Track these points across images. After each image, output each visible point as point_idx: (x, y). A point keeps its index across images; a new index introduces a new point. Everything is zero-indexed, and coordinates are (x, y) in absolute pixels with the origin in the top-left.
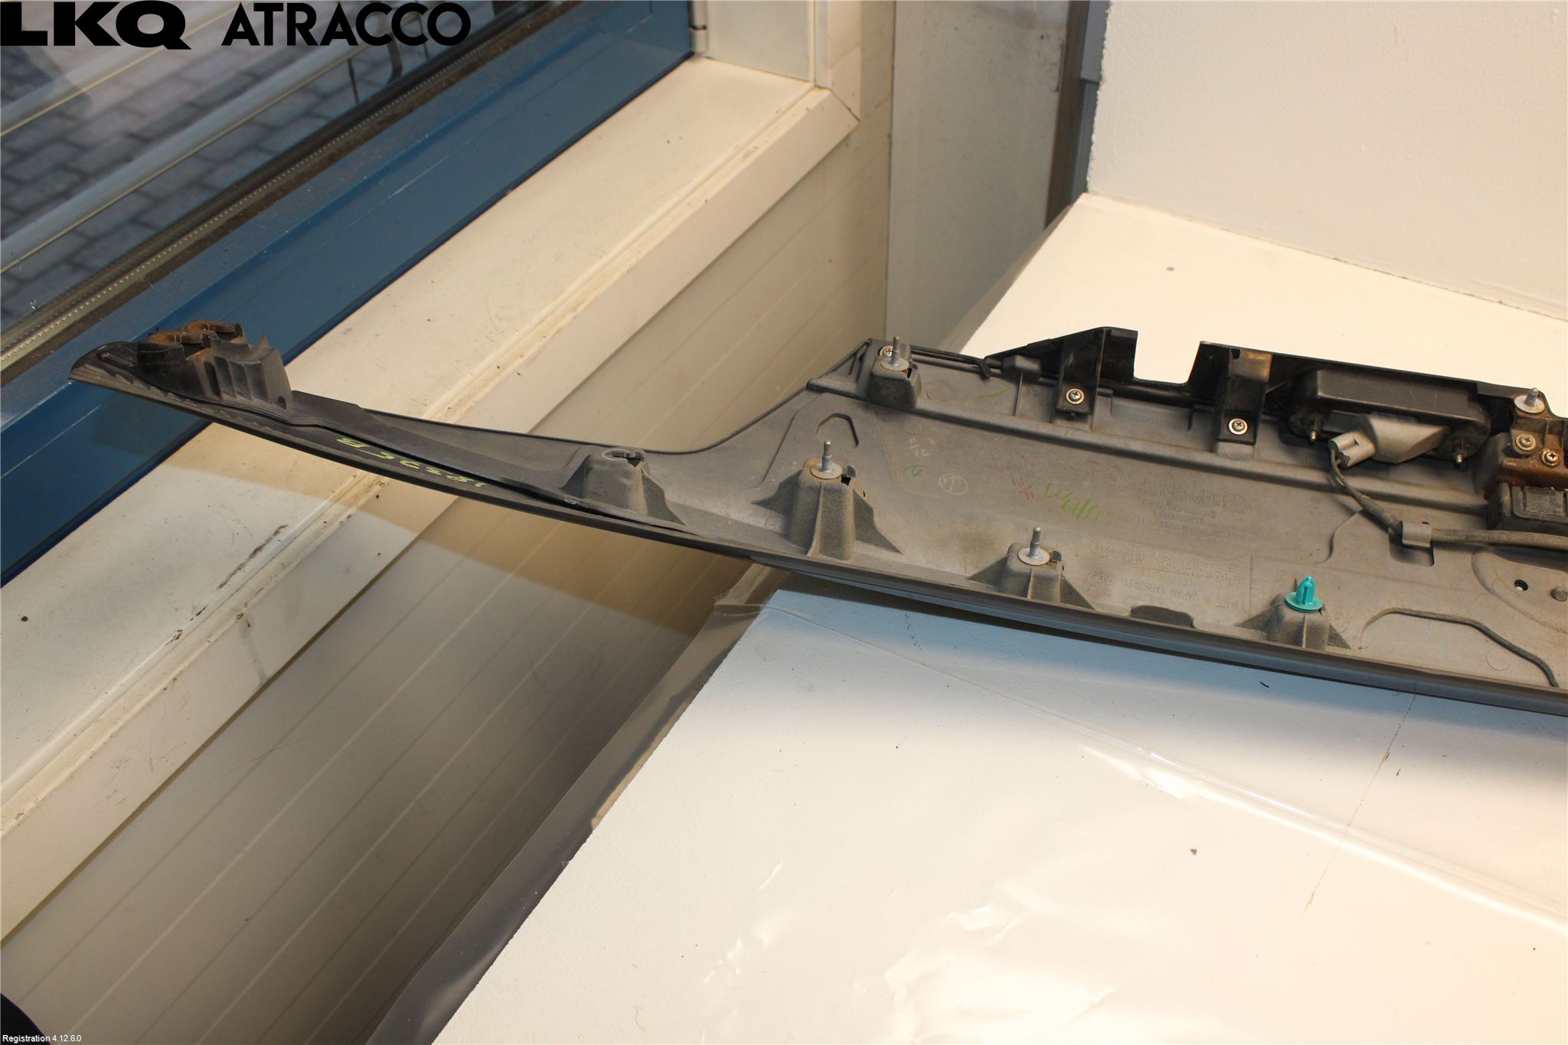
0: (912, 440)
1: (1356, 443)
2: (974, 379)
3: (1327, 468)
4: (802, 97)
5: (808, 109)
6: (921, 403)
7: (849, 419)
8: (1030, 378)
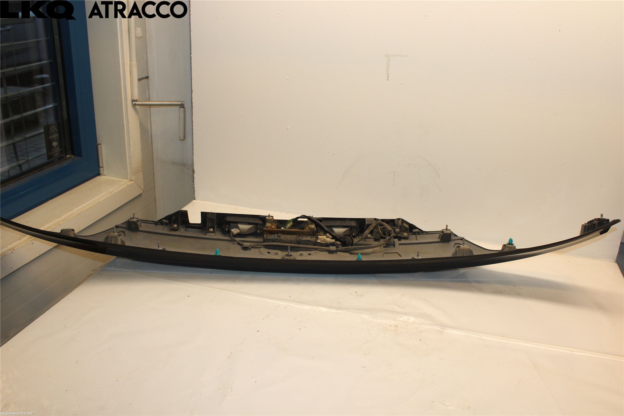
0: (138, 236)
1: (236, 230)
2: (154, 225)
3: (230, 236)
4: (127, 182)
5: (127, 185)
6: (141, 229)
7: (124, 232)
8: (166, 224)
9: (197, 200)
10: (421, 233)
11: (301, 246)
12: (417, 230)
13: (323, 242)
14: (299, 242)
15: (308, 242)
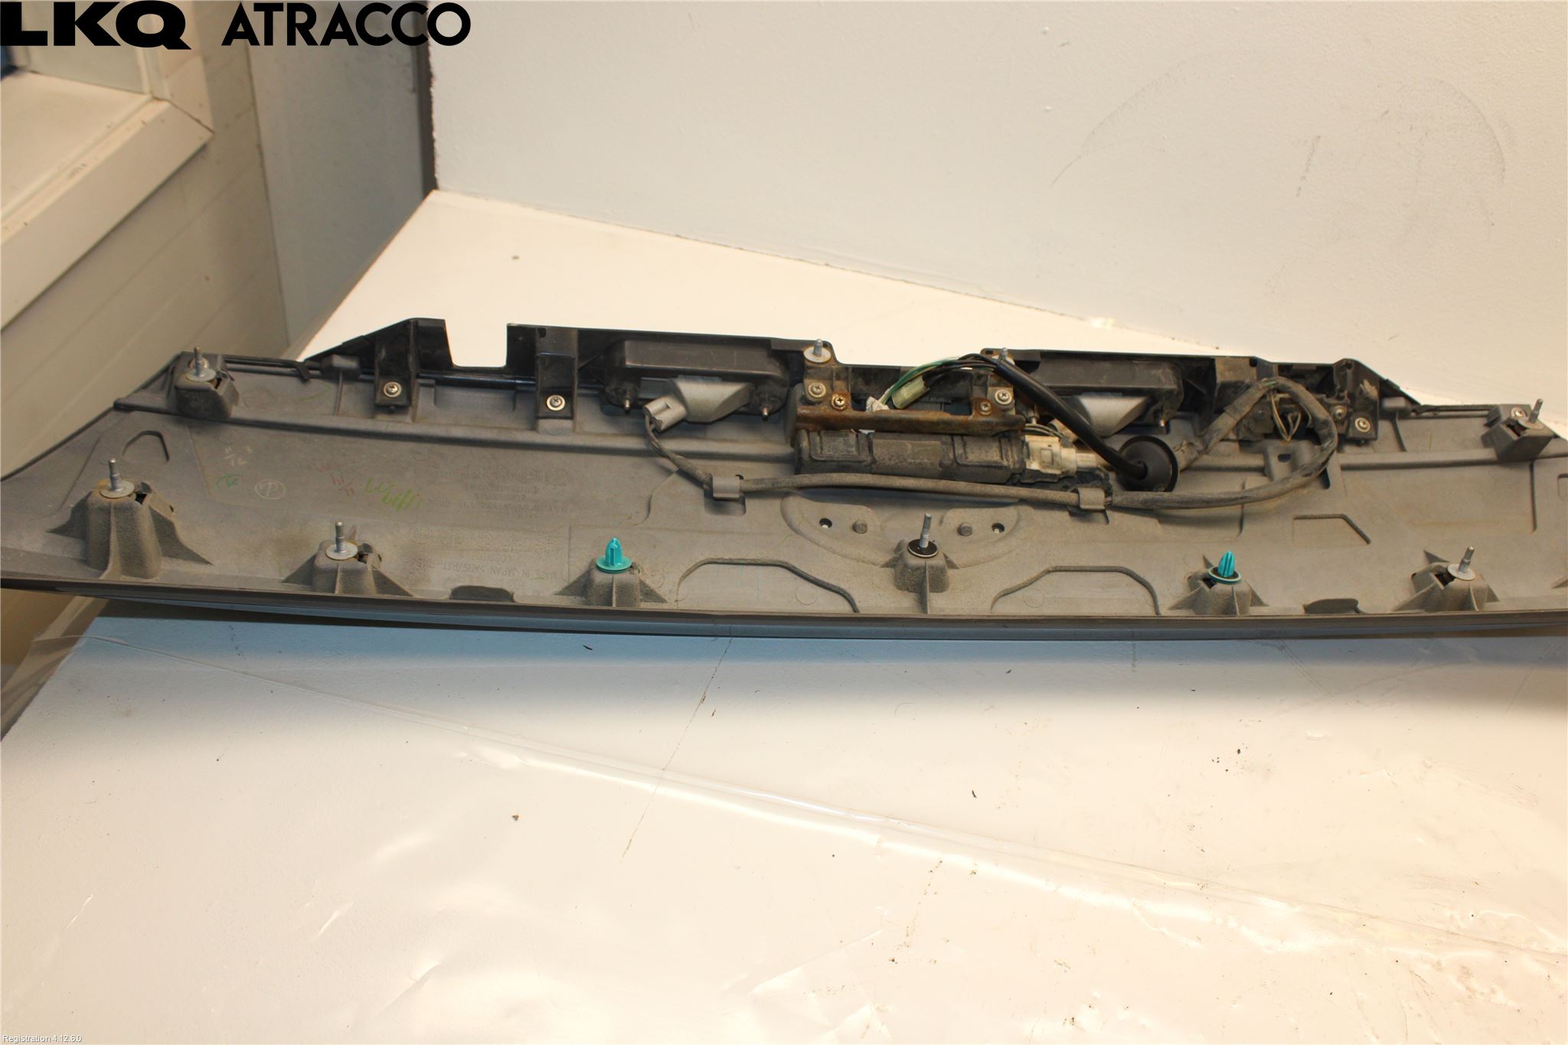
0: (228, 450)
1: (668, 407)
2: (294, 382)
3: (644, 435)
4: (138, 110)
5: (144, 123)
6: (236, 412)
7: (159, 435)
8: (349, 376)
9: (446, 190)
10: (1413, 414)
11: (962, 486)
12: (1400, 403)
13: (1049, 471)
14: (949, 472)
15: (988, 473)
